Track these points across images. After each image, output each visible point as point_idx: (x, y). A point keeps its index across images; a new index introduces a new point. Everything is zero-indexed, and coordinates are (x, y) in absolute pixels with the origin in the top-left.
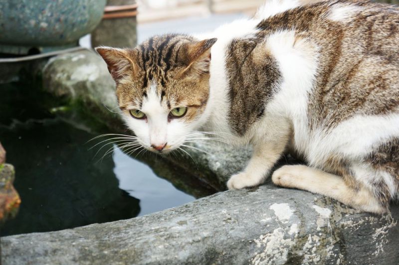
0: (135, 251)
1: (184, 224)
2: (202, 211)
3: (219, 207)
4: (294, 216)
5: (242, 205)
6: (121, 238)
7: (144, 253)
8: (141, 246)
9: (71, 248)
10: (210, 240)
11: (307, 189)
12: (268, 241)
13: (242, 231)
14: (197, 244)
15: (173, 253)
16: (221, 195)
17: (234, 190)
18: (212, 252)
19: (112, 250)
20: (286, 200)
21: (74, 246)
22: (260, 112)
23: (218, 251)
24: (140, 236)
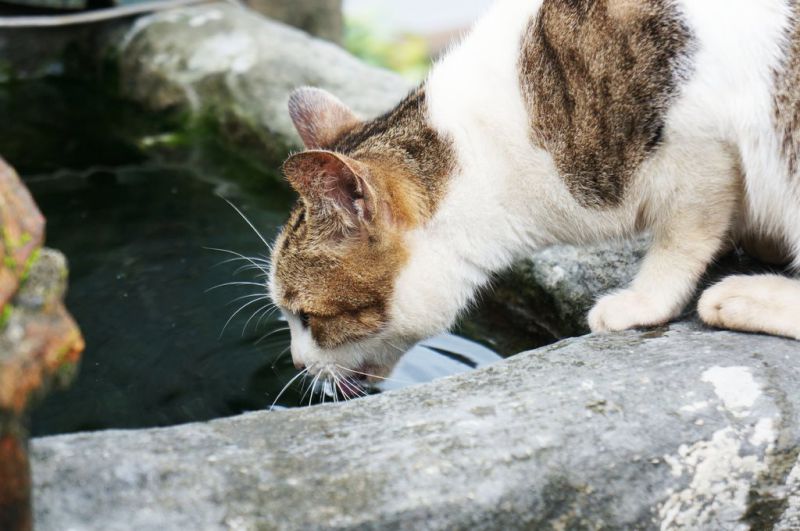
0: (367, 480)
1: (487, 414)
2: (529, 382)
3: (574, 373)
4: (764, 398)
5: (633, 370)
6: (329, 447)
7: (391, 486)
8: (382, 466)
9: (206, 470)
10: (556, 455)
11: (791, 333)
12: (700, 461)
13: (635, 435)
14: (523, 466)
15: (462, 487)
16: (574, 345)
17: (606, 333)
18: (560, 486)
19: (309, 477)
20: (741, 358)
21: (212, 464)
22: (653, 135)
23: (575, 482)
24: (378, 443)
